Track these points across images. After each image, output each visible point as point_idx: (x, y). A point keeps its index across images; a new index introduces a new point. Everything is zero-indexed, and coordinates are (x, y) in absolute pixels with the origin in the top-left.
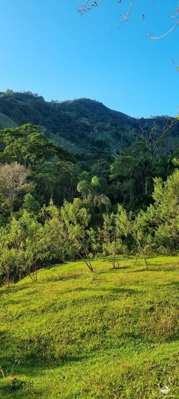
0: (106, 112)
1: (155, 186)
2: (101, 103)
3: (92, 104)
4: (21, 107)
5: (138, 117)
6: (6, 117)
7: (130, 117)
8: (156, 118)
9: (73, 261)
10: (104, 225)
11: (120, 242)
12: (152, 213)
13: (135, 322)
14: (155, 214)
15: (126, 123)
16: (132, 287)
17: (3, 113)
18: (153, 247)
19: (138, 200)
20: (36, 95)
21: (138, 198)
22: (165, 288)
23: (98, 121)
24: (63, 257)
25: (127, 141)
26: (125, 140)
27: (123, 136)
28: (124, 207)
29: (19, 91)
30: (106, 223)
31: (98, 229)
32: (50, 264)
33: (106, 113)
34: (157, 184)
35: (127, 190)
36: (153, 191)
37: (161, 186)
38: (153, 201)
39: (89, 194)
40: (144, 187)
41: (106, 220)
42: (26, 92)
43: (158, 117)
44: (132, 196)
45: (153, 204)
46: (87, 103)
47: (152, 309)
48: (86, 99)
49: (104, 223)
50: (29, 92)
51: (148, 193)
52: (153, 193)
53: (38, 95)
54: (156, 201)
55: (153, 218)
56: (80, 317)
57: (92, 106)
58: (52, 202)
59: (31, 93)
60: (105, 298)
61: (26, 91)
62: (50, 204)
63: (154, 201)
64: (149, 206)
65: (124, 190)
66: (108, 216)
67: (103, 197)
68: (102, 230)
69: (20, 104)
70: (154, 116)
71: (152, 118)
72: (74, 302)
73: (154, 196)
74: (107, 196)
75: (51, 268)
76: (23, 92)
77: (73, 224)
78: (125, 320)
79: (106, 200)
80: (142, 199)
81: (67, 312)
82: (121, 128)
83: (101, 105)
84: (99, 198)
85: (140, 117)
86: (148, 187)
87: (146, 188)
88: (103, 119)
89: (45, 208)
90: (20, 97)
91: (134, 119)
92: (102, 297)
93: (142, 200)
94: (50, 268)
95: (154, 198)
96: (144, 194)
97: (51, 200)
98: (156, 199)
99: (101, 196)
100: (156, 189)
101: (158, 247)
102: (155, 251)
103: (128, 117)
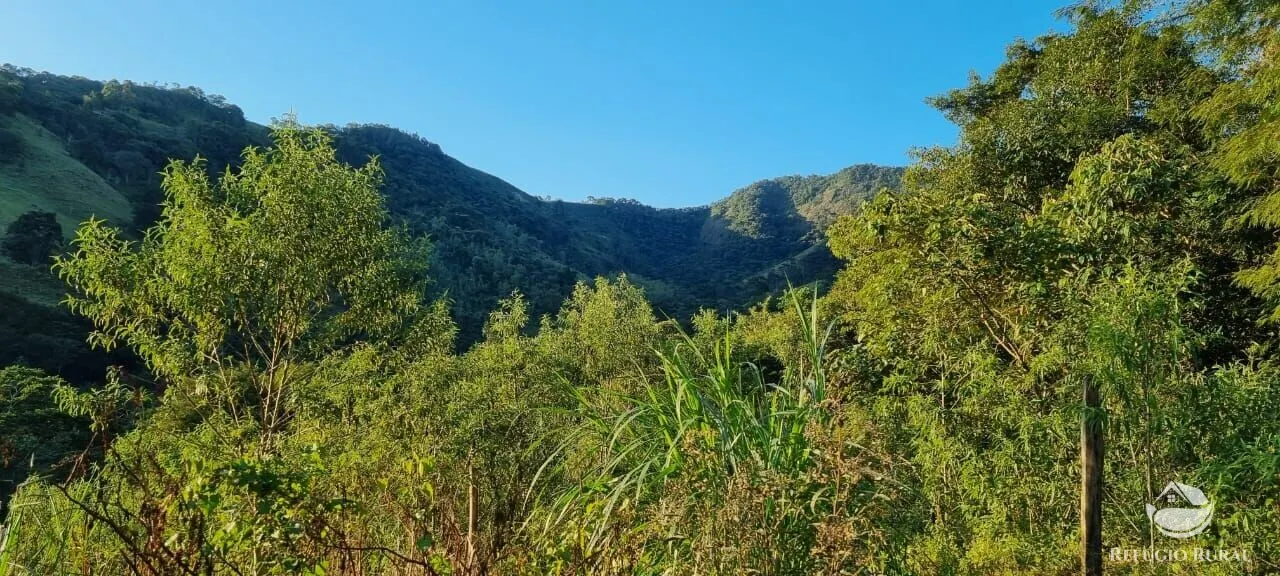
0: (445, 175)
2: (436, 147)
3: (404, 148)
4: (150, 144)
5: (549, 197)
6: (93, 173)
7: (525, 195)
8: (602, 203)
15: (505, 213)
17: (81, 159)
20: (218, 102)
23: (412, 205)
25: (488, 276)
26: (484, 273)
27: (478, 261)
29: (159, 85)
33: (446, 178)
42: (181, 87)
43: (610, 202)
46: (389, 141)
48: (389, 130)
50: (192, 88)
53: (225, 102)
57: (403, 152)
59: (201, 93)
61: (184, 86)
69: (149, 133)
70: (598, 197)
71: (591, 202)
76: (169, 87)
82: (478, 234)
83: (434, 152)
85: (554, 199)
88: (430, 200)
90: (156, 104)
91: (537, 202)
103: (518, 196)
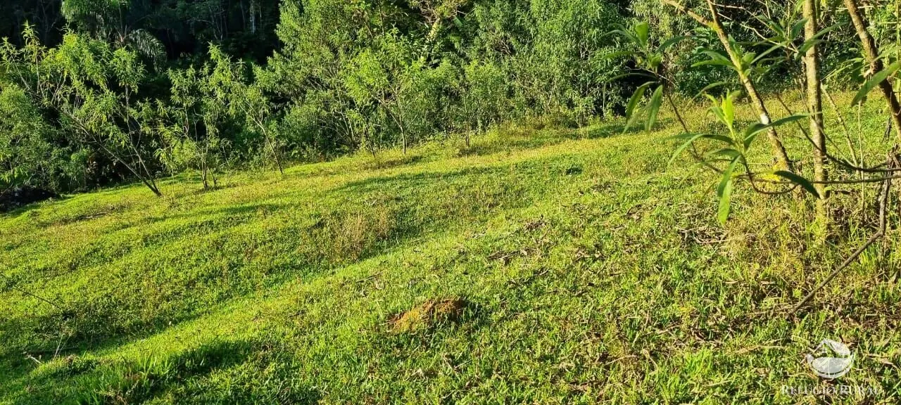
1: (281, 10)
9: (85, 192)
10: (173, 94)
11: (215, 133)
12: (278, 72)
13: (292, 248)
14: (286, 74)
16: (271, 201)
18: (283, 149)
19: (234, 46)
21: (234, 42)
22: (336, 193)
24: (53, 185)
28: (225, 49)
30: (177, 89)
31: (157, 105)
32: (18, 204)
34: (286, 4)
35: (205, 22)
36: (278, 21)
37: (296, 10)
38: (279, 45)
39: (99, 29)
40: (248, 15)
41: (176, 81)
44: (219, 38)
45: (279, 52)
47: (321, 225)
49: (173, 90)
51: (256, 31)
52: (277, 25)
54: (287, 45)
55: (280, 83)
56: (173, 261)
58: (32, 30)
60: (219, 224)
62: (26, 35)
63: (282, 44)
64: (272, 56)
65: (196, 22)
66: (180, 74)
67: (143, 37)
68: (167, 106)
72: (147, 241)
73: (281, 34)
74: (154, 33)
75: (24, 211)
77: (97, 87)
78: (271, 248)
79: (153, 45)
80: (245, 44)
81: (137, 256)
84: (131, 41)
86: (257, 16)
87: (252, 20)
89: (8, 49)
92: (211, 222)
93: (244, 46)
94: (19, 213)
95: (280, 38)
96: (246, 33)
97: (27, 24)
98: (285, 40)
99: (136, 34)
100: (284, 16)
101: (292, 147)
102: (285, 156)
